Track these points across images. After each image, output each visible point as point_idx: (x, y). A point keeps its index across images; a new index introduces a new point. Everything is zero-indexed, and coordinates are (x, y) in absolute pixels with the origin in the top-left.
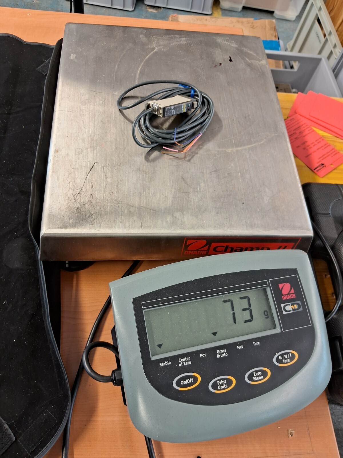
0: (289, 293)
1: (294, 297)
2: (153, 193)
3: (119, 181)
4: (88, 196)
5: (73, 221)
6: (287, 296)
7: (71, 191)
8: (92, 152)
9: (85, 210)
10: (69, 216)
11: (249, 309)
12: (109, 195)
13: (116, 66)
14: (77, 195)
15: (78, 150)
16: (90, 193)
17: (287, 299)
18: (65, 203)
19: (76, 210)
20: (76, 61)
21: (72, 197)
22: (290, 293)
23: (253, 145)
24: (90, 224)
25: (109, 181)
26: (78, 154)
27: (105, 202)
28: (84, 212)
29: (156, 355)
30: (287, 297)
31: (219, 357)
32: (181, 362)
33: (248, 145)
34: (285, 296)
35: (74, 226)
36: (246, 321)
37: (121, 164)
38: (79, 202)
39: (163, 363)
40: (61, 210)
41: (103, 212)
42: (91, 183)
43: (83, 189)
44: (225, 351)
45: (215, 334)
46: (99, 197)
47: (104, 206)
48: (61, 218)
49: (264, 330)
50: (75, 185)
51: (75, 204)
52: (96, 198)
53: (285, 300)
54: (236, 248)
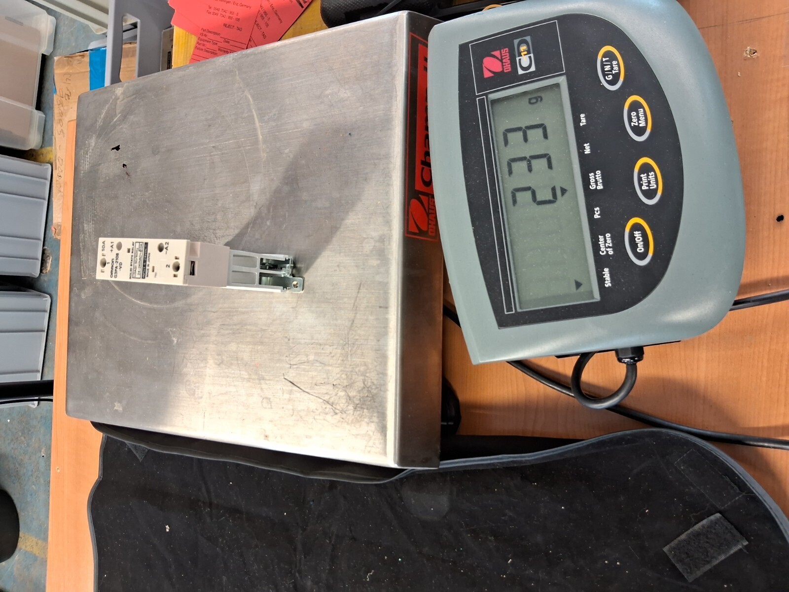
0: (499, 60)
1: (507, 51)
2: (333, 287)
3: (313, 341)
4: (336, 391)
5: (374, 416)
6: (504, 64)
7: (328, 417)
8: (267, 382)
9: (358, 397)
10: (366, 422)
11: (524, 131)
12: (334, 358)
13: (132, 338)
14: (334, 409)
15: (265, 404)
16: (332, 388)
17: (509, 63)
18: (348, 427)
19: (358, 412)
20: (124, 402)
21: (338, 417)
22: (500, 58)
23: (254, 113)
24: (381, 390)
25: (313, 357)
26: (271, 403)
27: (345, 364)
28: (361, 399)
29: (591, 292)
30: (507, 64)
31: (602, 186)
32: (606, 250)
33: (254, 123)
34: (504, 67)
35: (383, 416)
36: (546, 136)
37: (286, 337)
38: (345, 407)
39: (605, 281)
40: (357, 435)
41: (362, 369)
42: (316, 387)
43: (324, 399)
44: (591, 175)
45: (564, 191)
46: (338, 373)
47: (352, 367)
48: (369, 435)
49: (561, 105)
50: (319, 411)
51: (348, 412)
52: (340, 380)
53: (512, 67)
54: (425, 146)
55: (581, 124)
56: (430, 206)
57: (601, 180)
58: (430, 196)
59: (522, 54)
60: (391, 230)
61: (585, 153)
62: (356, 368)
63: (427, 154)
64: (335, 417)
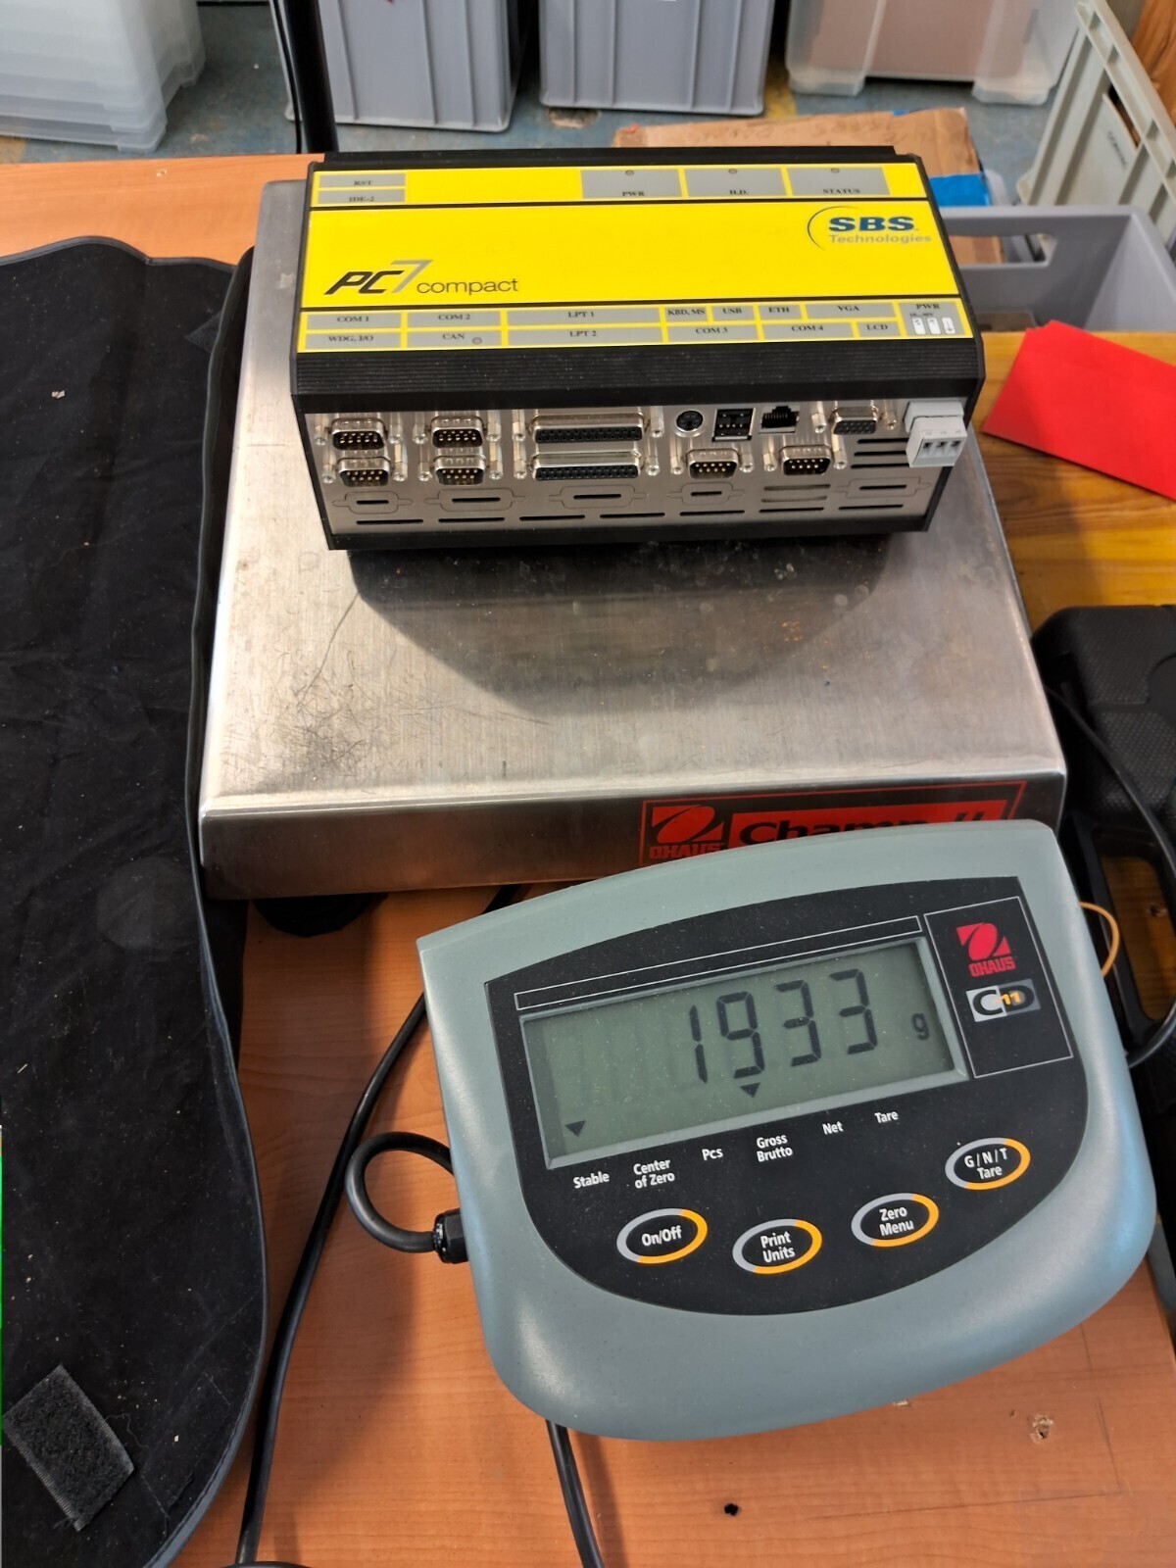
0: (992, 954)
1: (1009, 967)
3: (433, 642)
4: (339, 691)
5: (295, 768)
6: (984, 963)
7: (288, 681)
9: (329, 735)
10: (283, 753)
11: (861, 1010)
12: (403, 684)
14: (305, 689)
15: (305, 558)
16: (344, 682)
17: (987, 972)
18: (271, 718)
19: (301, 736)
21: (290, 697)
24: (346, 775)
25: (402, 643)
26: (309, 570)
27: (392, 705)
28: (326, 740)
29: (564, 1154)
30: (985, 967)
31: (763, 1160)
32: (643, 1175)
34: (979, 964)
35: (297, 784)
36: (854, 1049)
38: (310, 710)
39: (585, 1177)
40: (257, 737)
41: (385, 738)
42: (346, 652)
43: (323, 671)
44: (783, 1139)
45: (751, 1090)
46: (373, 693)
47: (388, 717)
48: (259, 760)
49: (913, 1075)
50: (299, 662)
51: (300, 718)
52: (362, 697)
53: (981, 977)
54: (816, 827)
55: (877, 1115)
56: (705, 845)
57: (775, 1157)
58: (723, 844)
59: (1006, 996)
60: (652, 772)
61: (824, 1126)
62: (386, 726)
63: (802, 832)
64: (290, 692)
